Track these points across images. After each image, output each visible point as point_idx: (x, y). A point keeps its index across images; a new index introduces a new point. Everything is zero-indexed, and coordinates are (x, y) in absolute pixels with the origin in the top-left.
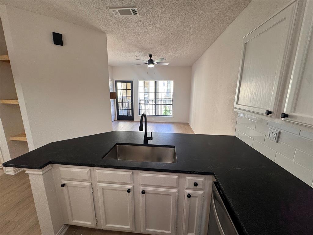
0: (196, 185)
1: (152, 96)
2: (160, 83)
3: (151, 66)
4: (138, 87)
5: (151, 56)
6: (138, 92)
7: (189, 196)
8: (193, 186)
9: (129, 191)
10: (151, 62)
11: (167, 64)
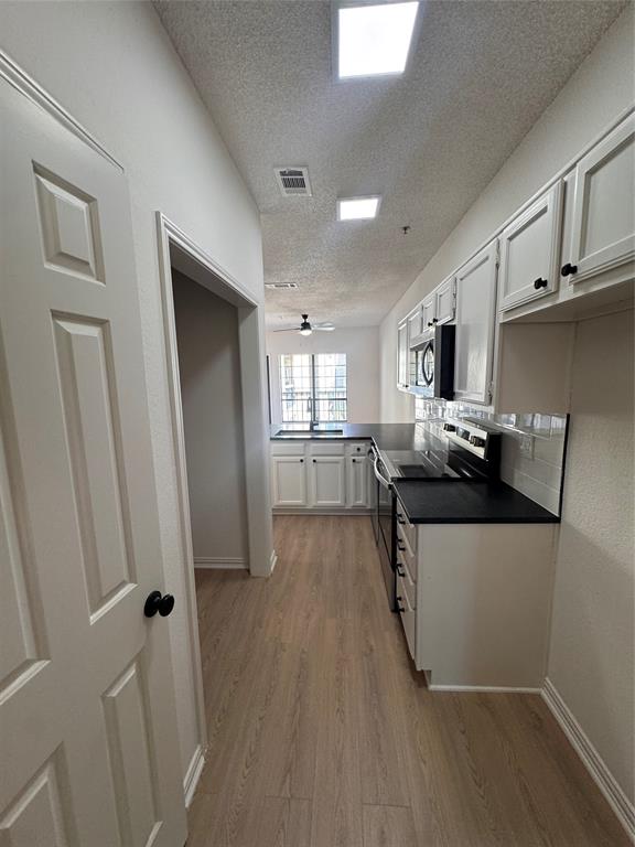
0: (359, 449)
1: (306, 385)
2: (321, 359)
3: (306, 333)
4: (278, 367)
5: (305, 317)
6: (279, 377)
7: (354, 461)
8: (356, 452)
9: (302, 461)
10: (306, 326)
11: (331, 329)
